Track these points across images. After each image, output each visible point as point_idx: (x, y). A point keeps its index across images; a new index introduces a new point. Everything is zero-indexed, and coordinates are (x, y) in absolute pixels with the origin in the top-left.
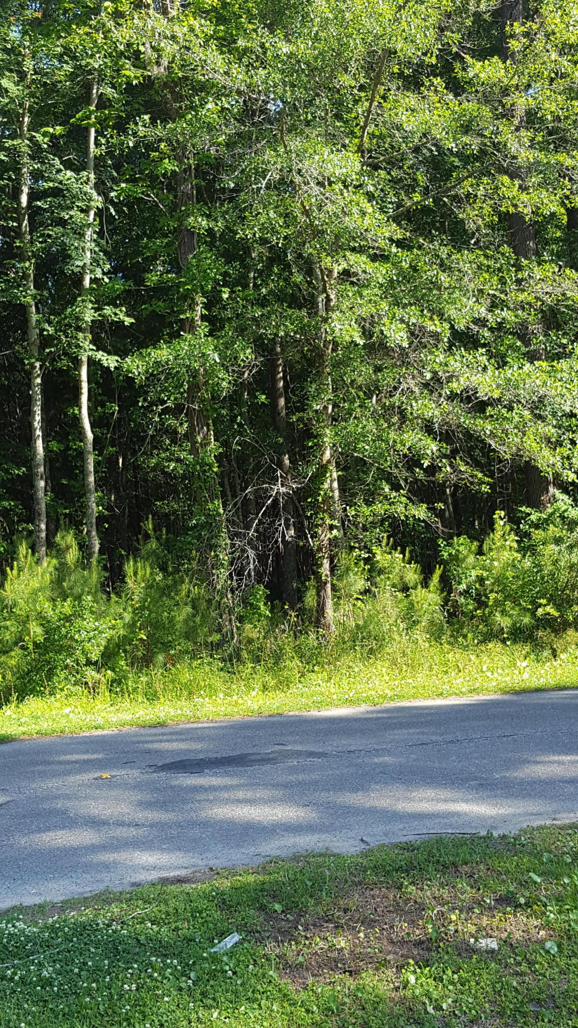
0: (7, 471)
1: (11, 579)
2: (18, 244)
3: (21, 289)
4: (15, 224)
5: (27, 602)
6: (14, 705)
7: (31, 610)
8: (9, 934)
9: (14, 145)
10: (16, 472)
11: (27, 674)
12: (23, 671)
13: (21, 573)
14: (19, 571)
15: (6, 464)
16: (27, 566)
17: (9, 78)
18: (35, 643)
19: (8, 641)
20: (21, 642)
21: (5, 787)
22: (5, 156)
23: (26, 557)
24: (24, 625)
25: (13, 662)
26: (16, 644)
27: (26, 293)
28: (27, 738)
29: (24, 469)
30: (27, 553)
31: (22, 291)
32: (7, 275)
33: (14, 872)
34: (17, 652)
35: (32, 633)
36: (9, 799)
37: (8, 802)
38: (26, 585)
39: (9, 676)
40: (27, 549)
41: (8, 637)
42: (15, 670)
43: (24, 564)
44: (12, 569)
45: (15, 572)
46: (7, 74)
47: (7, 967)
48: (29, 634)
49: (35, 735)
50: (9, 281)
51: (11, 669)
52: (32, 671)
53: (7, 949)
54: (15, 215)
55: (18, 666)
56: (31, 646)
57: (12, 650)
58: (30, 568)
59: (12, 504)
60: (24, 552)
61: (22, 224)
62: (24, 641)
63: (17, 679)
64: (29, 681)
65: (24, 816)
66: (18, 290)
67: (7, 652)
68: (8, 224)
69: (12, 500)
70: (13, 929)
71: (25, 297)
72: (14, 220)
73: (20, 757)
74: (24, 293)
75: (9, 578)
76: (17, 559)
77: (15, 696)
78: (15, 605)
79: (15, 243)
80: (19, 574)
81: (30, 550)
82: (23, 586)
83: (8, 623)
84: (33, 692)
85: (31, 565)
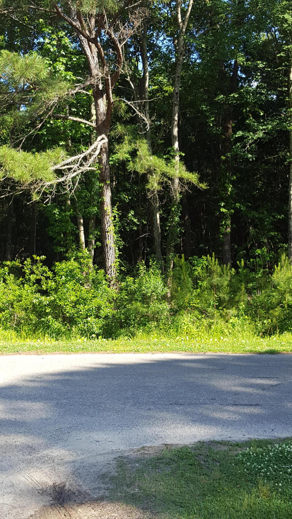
0: (274, 217)
1: (277, 272)
2: (287, 99)
3: (287, 122)
4: (286, 89)
5: (285, 284)
6: (277, 335)
7: (287, 288)
8: (288, 451)
9: (288, 48)
10: (279, 217)
11: (284, 320)
12: (282, 318)
13: (282, 269)
14: (281, 268)
15: (274, 213)
16: (285, 265)
17: (289, 13)
18: (288, 305)
19: (274, 303)
20: (281, 303)
21: (277, 376)
22: (283, 54)
23: (285, 261)
24: (283, 295)
25: (277, 314)
26: (278, 304)
27: (290, 125)
28: (286, 353)
29: (283, 216)
30: (285, 259)
31: (288, 124)
32: (281, 116)
33: (286, 420)
34: (278, 309)
35: (287, 300)
36: (280, 383)
37: (280, 384)
38: (284, 275)
39: (274, 320)
40: (285, 257)
41: (274, 301)
42: (277, 317)
43: (284, 264)
44: (277, 266)
45: (279, 268)
46: (288, 11)
47: (287, 467)
48: (285, 300)
49: (290, 352)
50: (281, 119)
51: (275, 317)
52: (286, 319)
53: (287, 459)
54: (286, 84)
55: (279, 316)
56: (286, 306)
57: (276, 307)
58: (287, 266)
59: (276, 234)
60: (284, 258)
61: (290, 89)
62: (282, 303)
63: (279, 322)
64: (285, 324)
65: (288, 392)
66: (286, 123)
67: (274, 308)
68: (283, 89)
69: (276, 232)
70: (289, 449)
71: (289, 127)
72: (285, 86)
73: (283, 362)
74: (289, 125)
75: (276, 271)
76: (281, 261)
77: (278, 331)
78: (279, 285)
79: (286, 99)
80: (281, 270)
81: (287, 257)
82: (283, 275)
83: (274, 294)
84: (287, 329)
85: (287, 265)
